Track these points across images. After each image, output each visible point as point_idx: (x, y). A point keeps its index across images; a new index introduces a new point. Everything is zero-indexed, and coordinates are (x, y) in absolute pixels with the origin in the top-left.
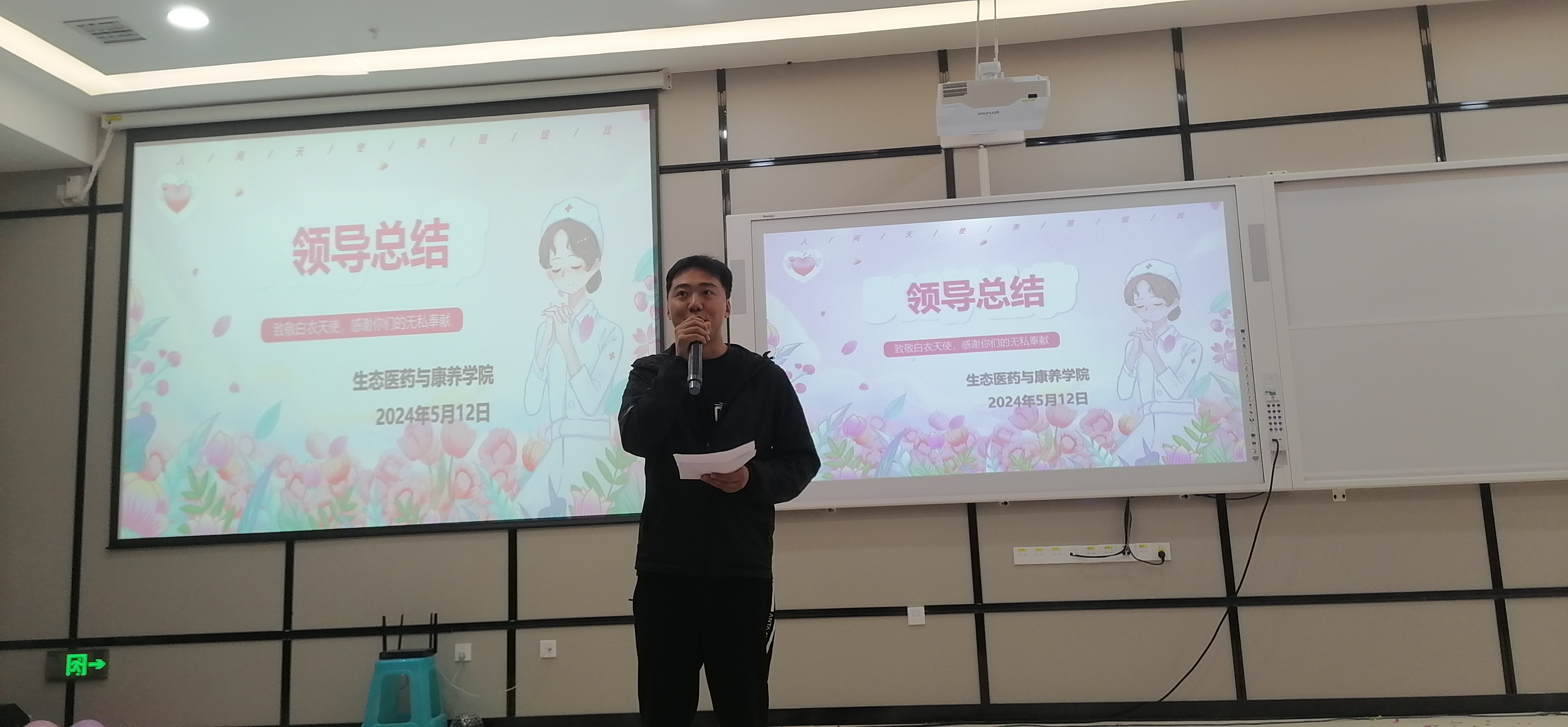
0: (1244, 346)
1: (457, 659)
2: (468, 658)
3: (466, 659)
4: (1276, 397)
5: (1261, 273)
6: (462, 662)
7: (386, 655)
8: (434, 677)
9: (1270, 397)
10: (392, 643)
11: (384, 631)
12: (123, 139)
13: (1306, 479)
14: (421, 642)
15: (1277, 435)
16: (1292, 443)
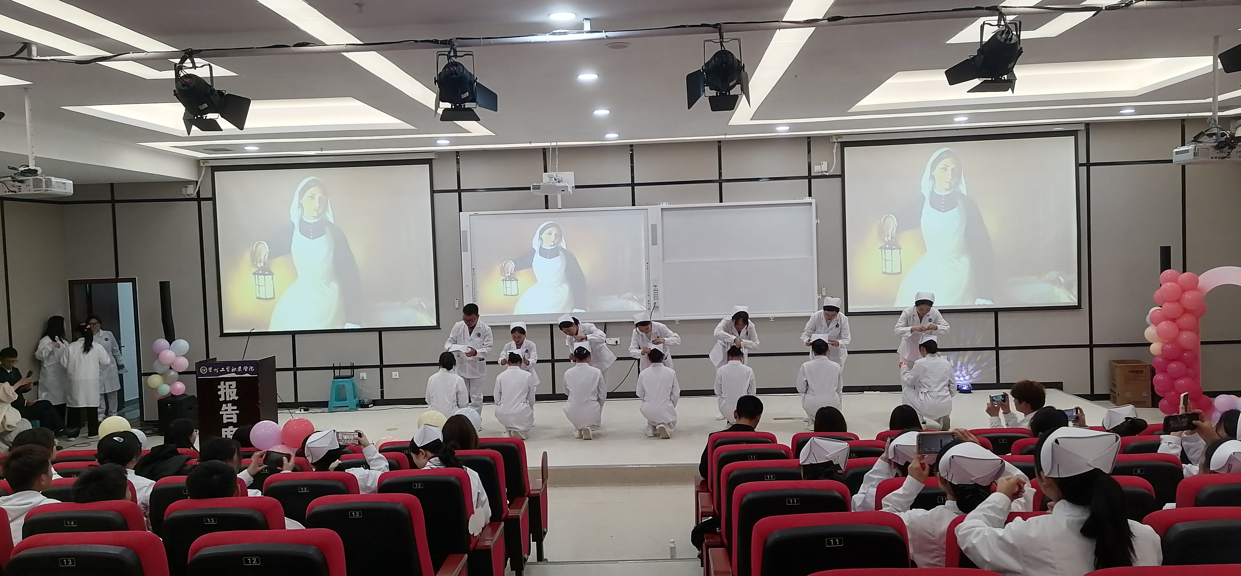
0: (648, 269)
1: (361, 378)
2: (365, 378)
3: (364, 379)
4: (657, 288)
5: (654, 243)
6: (363, 379)
7: (335, 378)
8: (353, 384)
9: (654, 287)
10: (337, 371)
11: (334, 368)
12: (210, 170)
13: (665, 316)
14: (348, 372)
15: (656, 301)
16: (660, 304)
